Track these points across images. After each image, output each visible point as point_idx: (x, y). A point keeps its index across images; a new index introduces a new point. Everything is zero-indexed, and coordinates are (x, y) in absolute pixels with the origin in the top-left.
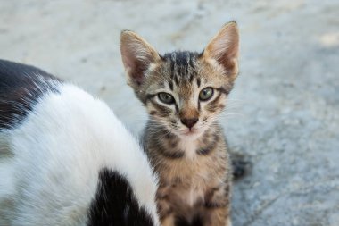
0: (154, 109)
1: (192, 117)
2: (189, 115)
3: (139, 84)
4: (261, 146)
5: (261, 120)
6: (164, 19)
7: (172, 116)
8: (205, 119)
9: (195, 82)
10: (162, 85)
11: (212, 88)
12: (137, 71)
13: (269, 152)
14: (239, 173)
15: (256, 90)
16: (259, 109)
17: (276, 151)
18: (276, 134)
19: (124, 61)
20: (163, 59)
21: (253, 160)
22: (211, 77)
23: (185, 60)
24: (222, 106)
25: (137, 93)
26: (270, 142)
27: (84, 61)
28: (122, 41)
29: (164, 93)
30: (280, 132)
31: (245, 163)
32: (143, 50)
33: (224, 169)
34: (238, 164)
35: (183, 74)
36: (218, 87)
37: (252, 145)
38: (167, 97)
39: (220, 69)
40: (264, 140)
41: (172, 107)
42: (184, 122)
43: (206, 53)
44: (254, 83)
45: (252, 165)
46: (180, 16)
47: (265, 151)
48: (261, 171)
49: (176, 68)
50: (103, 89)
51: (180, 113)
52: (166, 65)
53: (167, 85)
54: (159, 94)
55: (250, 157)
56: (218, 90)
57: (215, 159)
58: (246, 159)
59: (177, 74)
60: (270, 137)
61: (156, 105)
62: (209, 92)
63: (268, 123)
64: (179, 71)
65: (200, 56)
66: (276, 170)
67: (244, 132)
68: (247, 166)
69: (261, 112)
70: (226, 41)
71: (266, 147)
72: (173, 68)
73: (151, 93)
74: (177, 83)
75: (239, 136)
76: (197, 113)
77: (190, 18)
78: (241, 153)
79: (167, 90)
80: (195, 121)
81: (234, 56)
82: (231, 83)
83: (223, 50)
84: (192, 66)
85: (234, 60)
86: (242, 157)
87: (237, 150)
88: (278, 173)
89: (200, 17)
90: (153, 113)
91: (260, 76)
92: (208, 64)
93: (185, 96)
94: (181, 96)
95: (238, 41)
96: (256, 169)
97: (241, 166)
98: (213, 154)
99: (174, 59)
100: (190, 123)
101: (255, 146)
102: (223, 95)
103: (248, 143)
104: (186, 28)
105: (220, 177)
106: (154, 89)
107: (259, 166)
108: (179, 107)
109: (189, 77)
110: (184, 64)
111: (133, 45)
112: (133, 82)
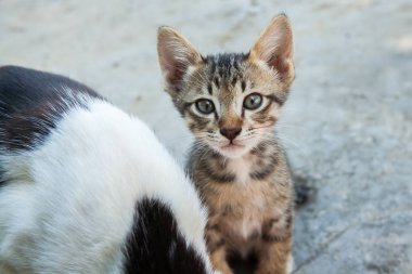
1: (234, 126)
3: (178, 90)
4: (327, 167)
5: (328, 137)
6: (210, 17)
7: (210, 125)
8: (251, 129)
9: (238, 85)
10: (199, 90)
11: (260, 95)
13: (337, 175)
14: (301, 200)
15: (320, 101)
16: (324, 124)
17: (345, 173)
18: (345, 155)
19: (162, 63)
20: (205, 61)
21: (318, 185)
22: (258, 81)
23: (229, 61)
24: (273, 120)
25: (174, 101)
26: (338, 163)
29: (203, 101)
30: (349, 151)
31: (308, 189)
34: (300, 190)
35: (225, 76)
36: (268, 93)
37: (316, 166)
38: (207, 106)
40: (331, 161)
42: (224, 133)
43: (253, 53)
44: (318, 93)
45: (316, 191)
46: (229, 14)
47: (331, 174)
48: (326, 197)
49: (217, 70)
50: (139, 99)
51: (220, 122)
53: (205, 90)
54: (197, 102)
55: (314, 180)
56: (268, 97)
58: (309, 184)
59: (218, 75)
60: (337, 158)
62: (257, 100)
63: (334, 141)
64: (221, 73)
65: (246, 57)
66: (344, 196)
67: (306, 151)
68: (311, 193)
69: (326, 128)
70: (277, 38)
71: (333, 169)
72: (213, 70)
73: (189, 101)
75: (301, 156)
76: (240, 122)
77: (241, 16)
78: (304, 176)
80: (238, 132)
81: (288, 56)
84: (237, 68)
85: (289, 61)
86: (305, 181)
87: (299, 173)
88: (348, 200)
89: (253, 15)
90: (192, 127)
91: (325, 85)
93: (227, 100)
94: (221, 100)
96: (321, 195)
97: (303, 192)
99: (216, 61)
100: (231, 134)
101: (319, 168)
102: (275, 105)
103: (312, 164)
104: (237, 28)
105: (280, 207)
106: (192, 96)
107: (324, 192)
108: (219, 115)
109: (231, 79)
110: (227, 66)
111: (171, 43)
112: (170, 88)
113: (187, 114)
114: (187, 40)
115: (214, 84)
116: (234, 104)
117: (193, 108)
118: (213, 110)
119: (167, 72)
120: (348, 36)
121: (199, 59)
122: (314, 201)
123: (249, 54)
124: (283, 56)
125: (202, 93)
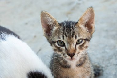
0: (55, 48)
1: (73, 53)
2: (71, 52)
3: (49, 36)
4: (107, 62)
5: (107, 51)
6: (63, 5)
7: (64, 52)
8: (78, 53)
9: (74, 37)
10: (59, 37)
11: (82, 39)
12: (48, 30)
13: (111, 65)
14: (97, 74)
15: (105, 37)
16: (106, 46)
17: (114, 65)
18: (114, 57)
19: (42, 25)
20: (60, 25)
21: (103, 69)
22: (81, 33)
23: (70, 26)
24: (87, 47)
25: (48, 40)
26: (111, 61)
27: (26, 24)
28: (41, 16)
29: (60, 41)
30: (116, 56)
31: (100, 70)
32: (51, 20)
33: (89, 72)
34: (97, 71)
35: (69, 33)
36: (85, 38)
37: (103, 62)
38: (61, 43)
39: (85, 29)
40: (108, 60)
41: (64, 48)
42: (69, 55)
43: (79, 22)
44: (104, 34)
45: (103, 71)
46: (70, 4)
47: (109, 65)
48: (107, 74)
49: (65, 30)
50: (35, 37)
51: (67, 51)
52: (61, 28)
53: (61, 37)
54: (58, 42)
55: (102, 67)
56: (84, 40)
57: (84, 68)
58: (100, 68)
59: (66, 32)
60: (111, 59)
61: (56, 46)
62: (80, 41)
63: (110, 52)
64: (67, 31)
65: (76, 23)
66: (114, 73)
67: (99, 56)
68: (101, 71)
69: (107, 47)
70: (89, 16)
71: (109, 63)
72: (64, 29)
73: (54, 41)
74: (66, 36)
75: (97, 58)
76: (75, 51)
77: (75, 4)
78: (98, 65)
79: (61, 39)
80: (74, 55)
81: (92, 23)
82: (91, 36)
83: (87, 20)
84: (73, 29)
85: (92, 25)
86: (99, 67)
87: (96, 64)
88: (115, 75)
89: (79, 4)
90: (55, 50)
91: (107, 31)
92: (80, 28)
94: (68, 42)
95: (94, 16)
96: (104, 72)
97: (98, 71)
98: (83, 66)
99: (65, 25)
100: (72, 56)
101: (104, 62)
102: (87, 42)
103: (101, 61)
104: (73, 9)
105: (87, 75)
106: (56, 39)
107: (106, 72)
108: (67, 48)
109: (72, 34)
110: (69, 28)
111: (46, 18)
112: (46, 35)
113: (53, 45)
114: (52, 16)
115: (65, 36)
116: (73, 44)
117: (56, 44)
118: (64, 45)
119: (45, 29)
120: (115, 12)
121: (58, 24)
122: (102, 75)
123: (78, 22)
124: (90, 23)
125: (60, 38)
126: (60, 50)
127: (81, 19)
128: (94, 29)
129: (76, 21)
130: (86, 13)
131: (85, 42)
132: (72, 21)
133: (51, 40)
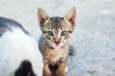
1: (58, 41)
2: (57, 40)
7: (52, 40)
10: (49, 29)
11: (66, 31)
17: (84, 47)
26: (82, 44)
27: (24, 12)
35: (57, 25)
36: (68, 31)
38: (51, 33)
40: (80, 43)
41: (52, 37)
42: (55, 42)
43: (65, 18)
47: (80, 46)
48: (78, 52)
49: (54, 23)
50: (29, 22)
51: (54, 39)
54: (48, 32)
56: (68, 32)
60: (82, 42)
64: (55, 24)
65: (63, 19)
66: (83, 53)
76: (60, 40)
79: (51, 30)
80: (59, 43)
81: (75, 19)
82: (73, 29)
83: (71, 17)
84: (60, 23)
93: (57, 33)
94: (55, 32)
95: (76, 14)
99: (54, 20)
101: (77, 44)
102: (70, 33)
104: (58, 5)
108: (54, 37)
112: (40, 25)
115: (53, 27)
117: (47, 34)
118: (52, 35)
119: (40, 21)
123: (64, 18)
124: (73, 19)
126: (49, 39)
127: (66, 16)
128: (75, 23)
129: (63, 17)
130: (70, 11)
131: (69, 34)
132: (59, 17)
133: (43, 30)
